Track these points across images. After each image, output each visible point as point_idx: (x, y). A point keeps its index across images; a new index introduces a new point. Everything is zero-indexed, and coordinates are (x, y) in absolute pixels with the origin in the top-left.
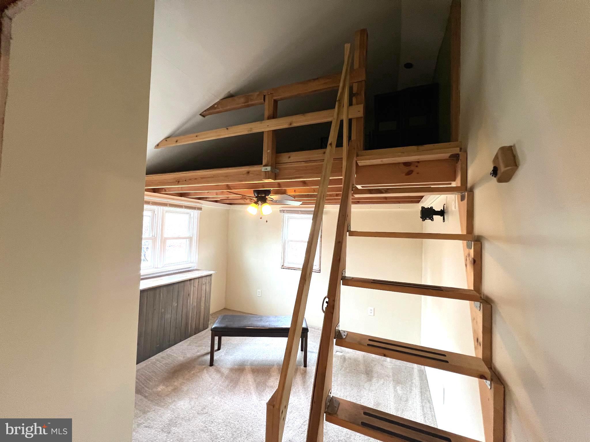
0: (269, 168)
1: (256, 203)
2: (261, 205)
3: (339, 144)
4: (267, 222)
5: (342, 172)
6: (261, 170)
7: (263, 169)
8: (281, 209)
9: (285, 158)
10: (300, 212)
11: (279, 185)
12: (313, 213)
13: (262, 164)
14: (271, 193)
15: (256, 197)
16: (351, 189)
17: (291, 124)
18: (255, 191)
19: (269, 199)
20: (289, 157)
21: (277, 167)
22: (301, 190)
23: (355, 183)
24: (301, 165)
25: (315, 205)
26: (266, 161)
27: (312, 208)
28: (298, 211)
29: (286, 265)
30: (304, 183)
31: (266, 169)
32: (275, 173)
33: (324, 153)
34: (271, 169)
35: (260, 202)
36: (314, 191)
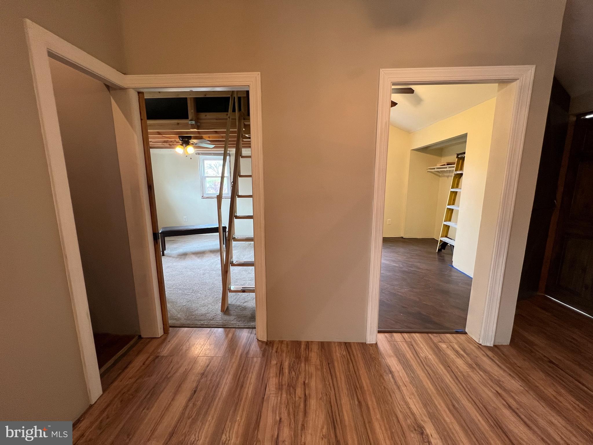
0: (193, 122)
1: (182, 145)
2: (186, 147)
3: (234, 110)
4: (191, 159)
5: (236, 127)
6: (188, 123)
7: (190, 122)
8: (197, 152)
9: (203, 115)
10: (213, 154)
11: (199, 133)
12: (223, 155)
13: (188, 119)
14: (192, 138)
15: (181, 141)
16: (241, 137)
17: (205, 95)
18: (179, 137)
19: (191, 142)
20: (206, 116)
21: (198, 121)
22: (214, 137)
23: (243, 134)
24: (214, 121)
25: (224, 149)
26: (191, 117)
27: (222, 151)
28: (211, 153)
29: (205, 196)
30: (216, 132)
31: (192, 123)
32: (198, 125)
33: (227, 115)
34: (195, 122)
35: (184, 145)
36: (222, 137)
